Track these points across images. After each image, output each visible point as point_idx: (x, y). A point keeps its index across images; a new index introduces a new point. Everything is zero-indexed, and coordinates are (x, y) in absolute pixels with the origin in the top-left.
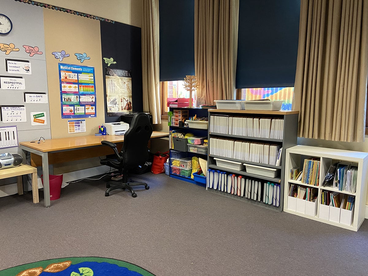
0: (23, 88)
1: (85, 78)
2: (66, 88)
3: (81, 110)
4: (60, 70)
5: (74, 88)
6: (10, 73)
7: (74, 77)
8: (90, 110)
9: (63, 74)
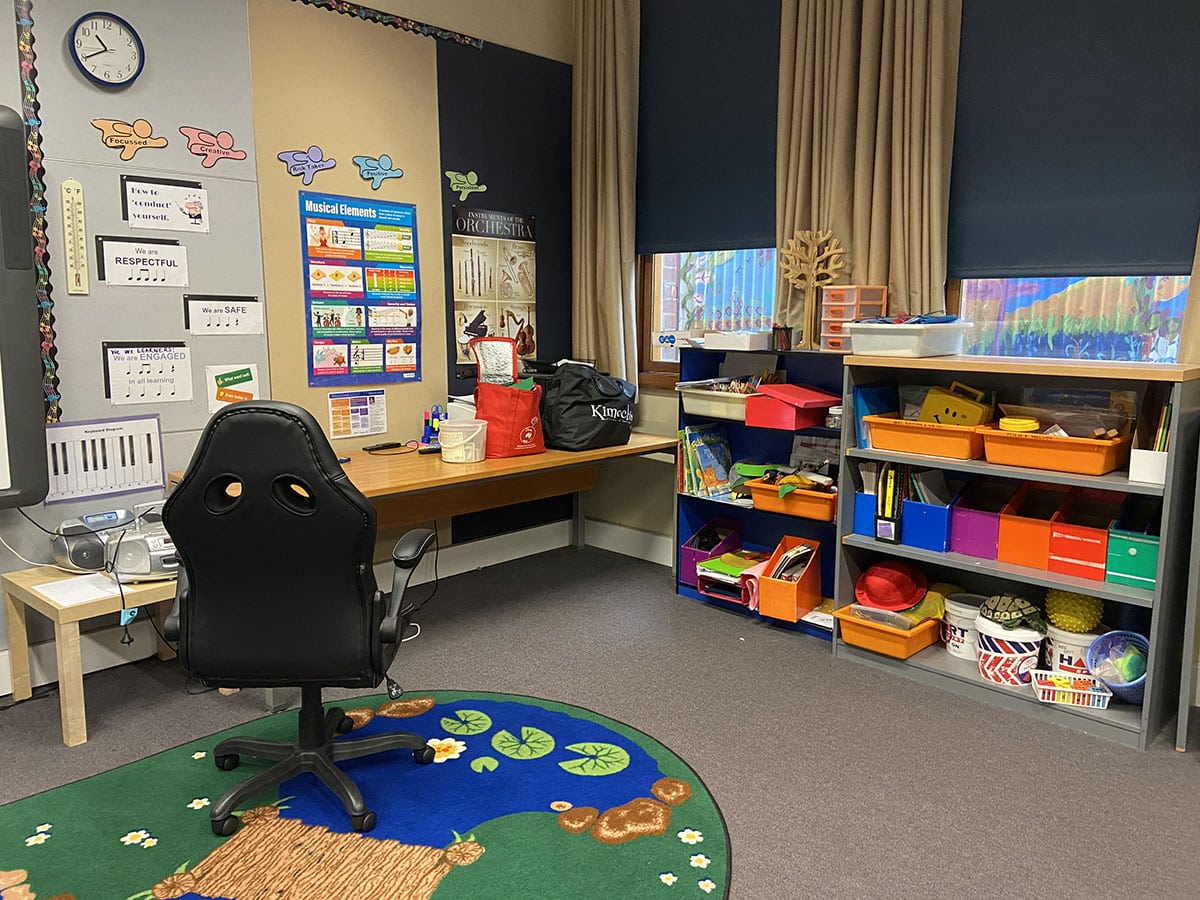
0: (180, 279)
2: (326, 279)
3: (370, 358)
4: (305, 216)
5: (348, 280)
7: (347, 239)
8: (401, 357)
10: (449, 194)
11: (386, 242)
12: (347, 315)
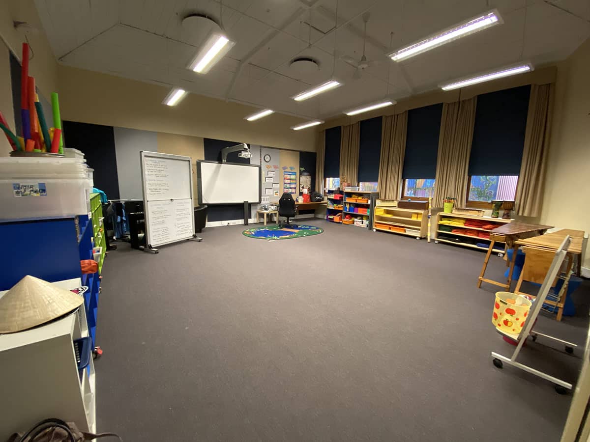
0: (272, 181)
2: (286, 181)
3: (290, 191)
4: (284, 174)
7: (288, 177)
8: (294, 191)
10: (300, 171)
11: (293, 177)
12: (288, 185)
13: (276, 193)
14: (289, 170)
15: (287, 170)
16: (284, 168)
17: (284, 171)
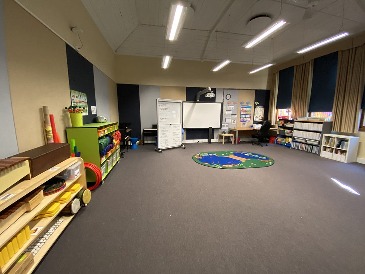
0: (231, 113)
1: (248, 109)
2: (242, 113)
3: (245, 120)
4: (241, 107)
5: (244, 113)
6: (229, 109)
7: (245, 109)
8: (249, 120)
9: (242, 109)
10: (255, 104)
12: (244, 116)
13: (233, 121)
14: (245, 104)
15: (243, 105)
16: (241, 103)
17: (241, 105)
